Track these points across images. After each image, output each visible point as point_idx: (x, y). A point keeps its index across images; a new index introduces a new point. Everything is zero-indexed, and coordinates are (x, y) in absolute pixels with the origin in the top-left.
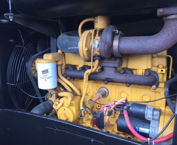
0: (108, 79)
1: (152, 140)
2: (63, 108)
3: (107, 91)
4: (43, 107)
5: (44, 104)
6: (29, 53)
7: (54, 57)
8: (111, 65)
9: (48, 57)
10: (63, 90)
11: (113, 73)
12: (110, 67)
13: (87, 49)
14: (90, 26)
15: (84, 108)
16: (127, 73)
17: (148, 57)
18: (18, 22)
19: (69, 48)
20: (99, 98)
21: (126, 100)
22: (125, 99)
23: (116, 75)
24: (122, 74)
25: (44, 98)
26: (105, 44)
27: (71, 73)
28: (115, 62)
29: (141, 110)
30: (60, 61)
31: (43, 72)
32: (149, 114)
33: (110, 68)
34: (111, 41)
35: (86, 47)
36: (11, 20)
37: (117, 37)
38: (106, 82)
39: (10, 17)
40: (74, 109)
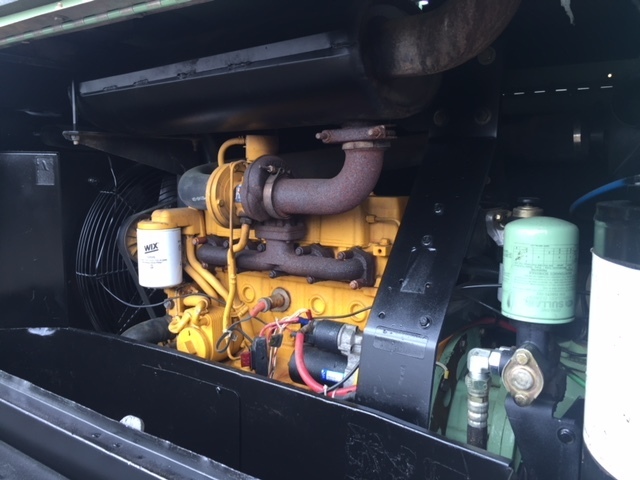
0: (275, 266)
1: (332, 390)
2: (186, 330)
3: (286, 296)
4: (147, 328)
5: (152, 323)
6: (127, 208)
7: (172, 218)
8: (275, 236)
9: (161, 216)
10: (197, 292)
11: (280, 253)
12: (274, 240)
13: (218, 202)
14: (236, 154)
15: (230, 332)
16: (315, 255)
17: (355, 221)
18: (91, 144)
19: (194, 199)
20: (262, 311)
21: (309, 313)
22: (306, 310)
23: (287, 259)
24: (300, 255)
25: (163, 305)
26: (248, 192)
27: (211, 253)
28: (281, 230)
29: (332, 333)
30: (189, 226)
31: (147, 248)
32: (344, 341)
33: (275, 243)
34: (258, 188)
35: (217, 197)
36: (75, 143)
37: (271, 180)
38: (272, 273)
39: (73, 138)
40: (209, 332)
